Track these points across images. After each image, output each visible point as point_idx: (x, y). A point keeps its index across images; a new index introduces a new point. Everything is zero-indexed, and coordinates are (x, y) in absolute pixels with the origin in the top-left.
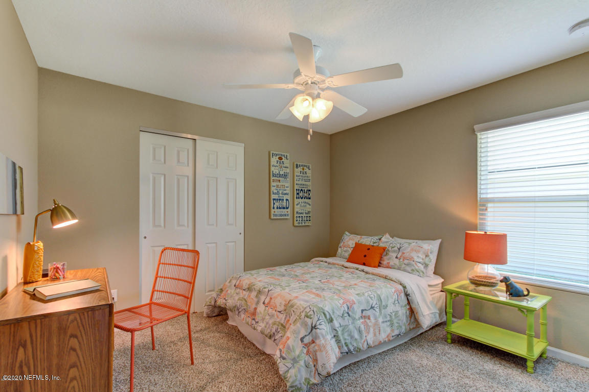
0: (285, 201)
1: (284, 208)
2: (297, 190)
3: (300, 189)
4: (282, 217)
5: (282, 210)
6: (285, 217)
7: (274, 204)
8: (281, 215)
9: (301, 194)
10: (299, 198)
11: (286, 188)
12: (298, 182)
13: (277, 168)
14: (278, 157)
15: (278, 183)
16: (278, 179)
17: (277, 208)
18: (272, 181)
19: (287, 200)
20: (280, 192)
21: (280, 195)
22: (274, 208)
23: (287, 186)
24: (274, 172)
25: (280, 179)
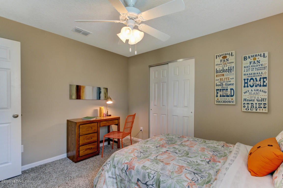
0: (229, 90)
1: (227, 96)
2: (245, 80)
3: (249, 78)
4: (226, 103)
5: (226, 97)
6: (229, 103)
7: (217, 93)
8: (224, 102)
9: (251, 83)
10: (248, 87)
11: (230, 80)
12: (246, 73)
13: (220, 66)
14: (221, 57)
15: (222, 77)
16: (222, 74)
17: (221, 96)
18: (216, 76)
19: (231, 89)
20: (224, 84)
21: (224, 86)
22: (217, 96)
23: (232, 78)
24: (218, 69)
25: (224, 73)
